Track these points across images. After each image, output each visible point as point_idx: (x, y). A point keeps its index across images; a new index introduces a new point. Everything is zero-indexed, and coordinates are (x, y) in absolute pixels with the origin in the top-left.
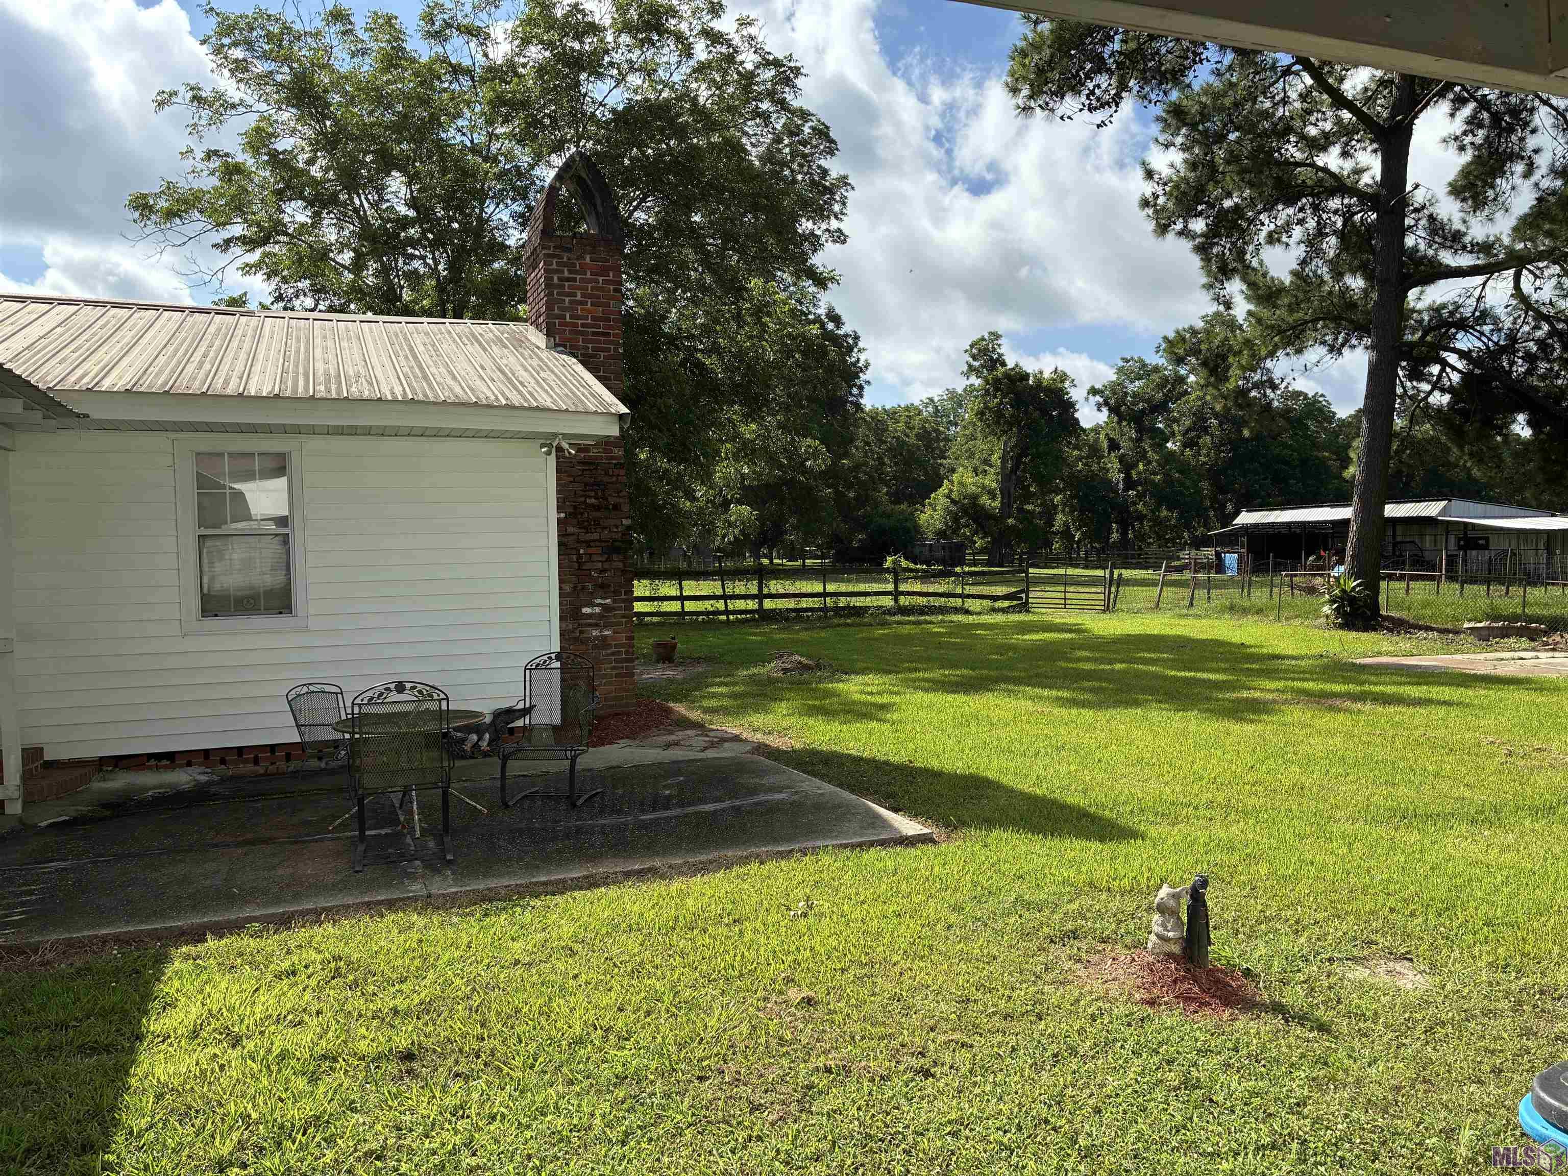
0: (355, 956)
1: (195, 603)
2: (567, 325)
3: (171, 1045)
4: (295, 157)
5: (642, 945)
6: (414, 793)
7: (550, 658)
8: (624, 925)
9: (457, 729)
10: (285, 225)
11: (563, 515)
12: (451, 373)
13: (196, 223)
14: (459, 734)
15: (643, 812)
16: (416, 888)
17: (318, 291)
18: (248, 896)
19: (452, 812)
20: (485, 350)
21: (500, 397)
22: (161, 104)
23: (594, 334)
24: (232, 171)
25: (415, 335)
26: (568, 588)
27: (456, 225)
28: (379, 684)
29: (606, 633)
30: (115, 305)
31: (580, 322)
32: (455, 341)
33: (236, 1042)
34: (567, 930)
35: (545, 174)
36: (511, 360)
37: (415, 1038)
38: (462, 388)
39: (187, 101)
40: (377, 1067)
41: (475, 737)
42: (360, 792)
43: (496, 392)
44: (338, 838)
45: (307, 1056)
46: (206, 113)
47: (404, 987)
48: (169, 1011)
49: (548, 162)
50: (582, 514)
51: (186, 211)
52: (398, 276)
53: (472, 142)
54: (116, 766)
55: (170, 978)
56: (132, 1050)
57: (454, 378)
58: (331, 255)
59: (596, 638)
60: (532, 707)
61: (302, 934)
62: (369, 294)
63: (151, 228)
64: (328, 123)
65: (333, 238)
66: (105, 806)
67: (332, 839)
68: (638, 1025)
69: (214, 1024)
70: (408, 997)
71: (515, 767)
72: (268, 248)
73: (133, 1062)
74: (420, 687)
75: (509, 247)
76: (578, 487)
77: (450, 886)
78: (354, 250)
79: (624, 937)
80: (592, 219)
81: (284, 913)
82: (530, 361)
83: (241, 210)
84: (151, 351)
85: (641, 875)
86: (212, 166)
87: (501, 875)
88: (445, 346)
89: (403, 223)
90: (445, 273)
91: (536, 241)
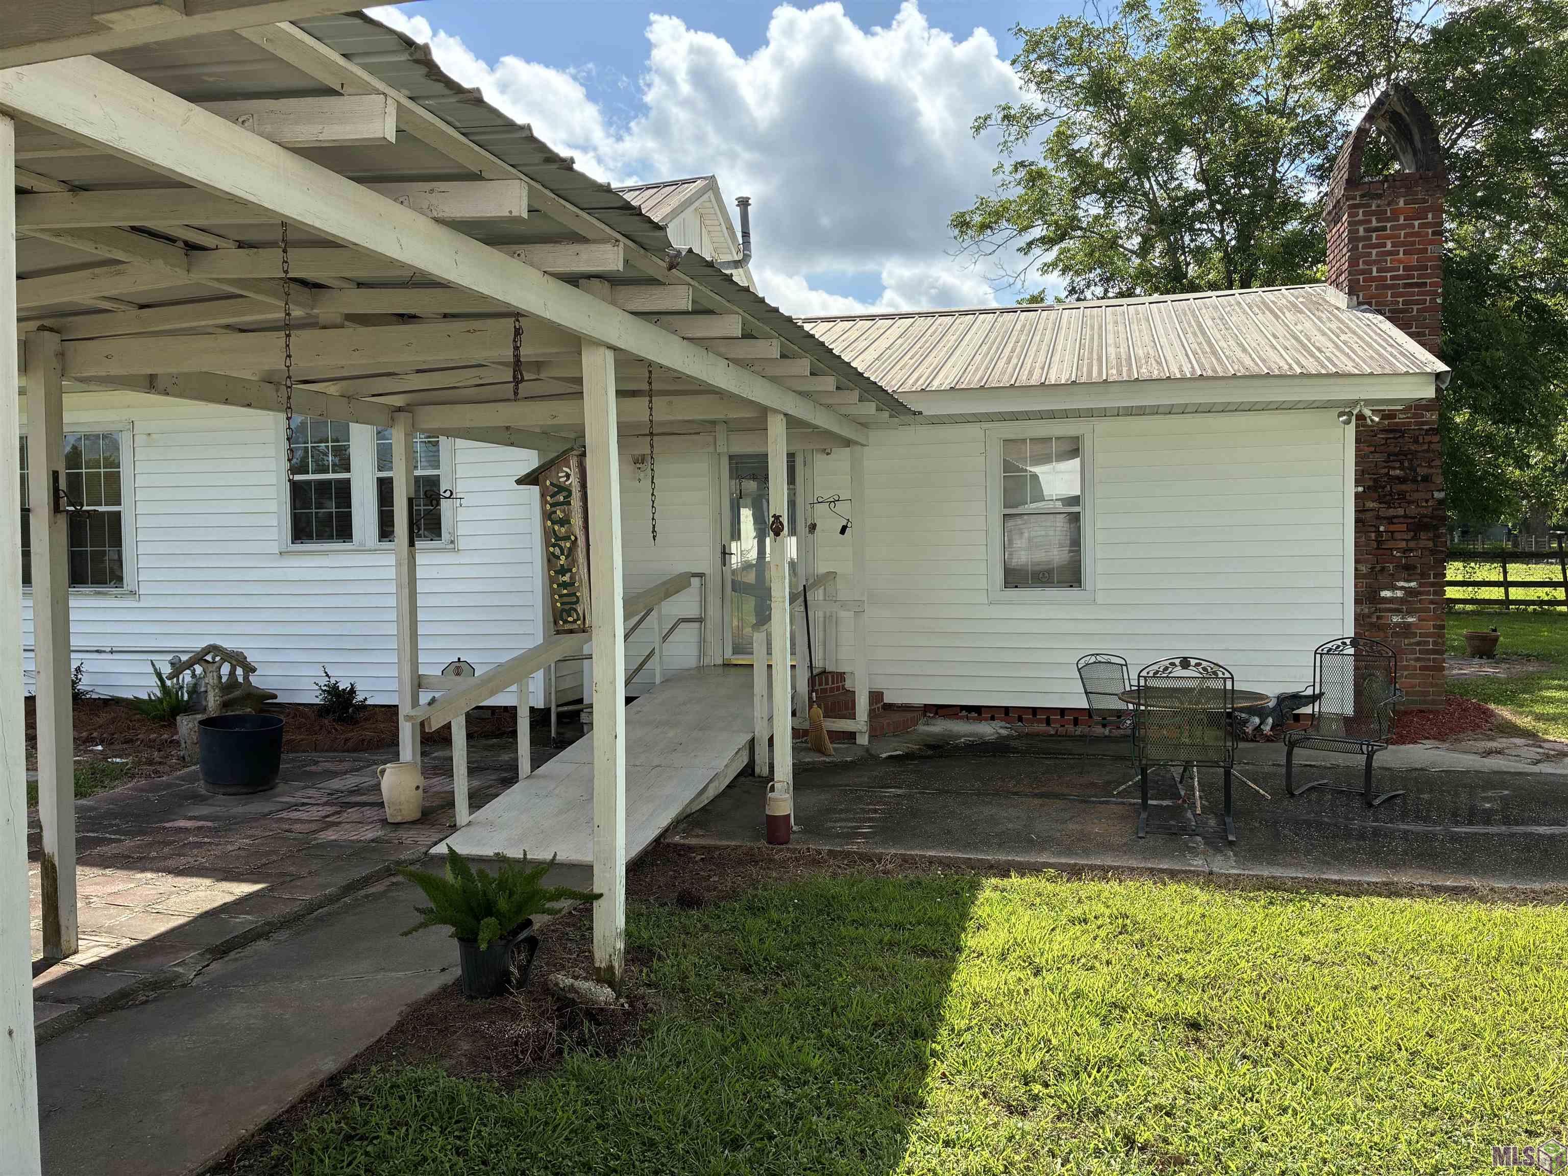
0: (1141, 917)
1: (999, 576)
2: (1373, 279)
3: (984, 961)
4: (1091, 153)
5: (1456, 970)
6: (1195, 769)
7: (1344, 643)
8: (1433, 945)
9: (1242, 710)
10: (1079, 220)
11: (1360, 489)
12: (1241, 345)
13: (1005, 230)
14: (1243, 715)
15: (1457, 824)
16: (1198, 863)
17: (1106, 280)
18: (1042, 844)
19: (1234, 795)
20: (1277, 317)
21: (1295, 366)
22: (978, 129)
23: (1406, 285)
24: (1036, 177)
25: (1204, 311)
26: (1364, 569)
27: (1246, 191)
28: (1163, 658)
29: (1410, 620)
30: (943, 314)
31: (1389, 275)
32: (1245, 312)
33: (1037, 972)
34: (1364, 936)
35: (1349, 117)
36: (1306, 325)
37: (1202, 1010)
38: (1253, 360)
39: (999, 122)
40: (1164, 1027)
41: (1257, 720)
42: (1144, 762)
43: (1290, 361)
44: (1123, 803)
45: (1099, 999)
46: (1014, 129)
47: (1188, 957)
48: (982, 931)
49: (1353, 103)
50: (1384, 487)
51: (996, 222)
52: (1184, 253)
53: (1267, 100)
54: (936, 713)
55: (982, 904)
56: (953, 959)
57: (1244, 350)
58: (1120, 242)
59: (1397, 624)
60: (1321, 694)
61: (1091, 887)
62: (1155, 276)
63: (968, 242)
64: (1122, 114)
65: (1123, 225)
66: (929, 746)
67: (1116, 804)
68: (1452, 1057)
69: (1019, 952)
70: (1192, 967)
71: (1302, 756)
72: (1063, 245)
73: (954, 969)
74: (1204, 664)
75: (1304, 205)
76: (1379, 458)
77: (1233, 867)
78: (1141, 235)
79: (1434, 957)
80: (1408, 158)
81: (1076, 864)
82: (1328, 325)
83: (1041, 213)
84: (970, 351)
85: (1455, 892)
86: (1018, 176)
87: (1286, 865)
88: (1234, 319)
89: (1192, 198)
90: (1233, 243)
91: (1339, 192)
